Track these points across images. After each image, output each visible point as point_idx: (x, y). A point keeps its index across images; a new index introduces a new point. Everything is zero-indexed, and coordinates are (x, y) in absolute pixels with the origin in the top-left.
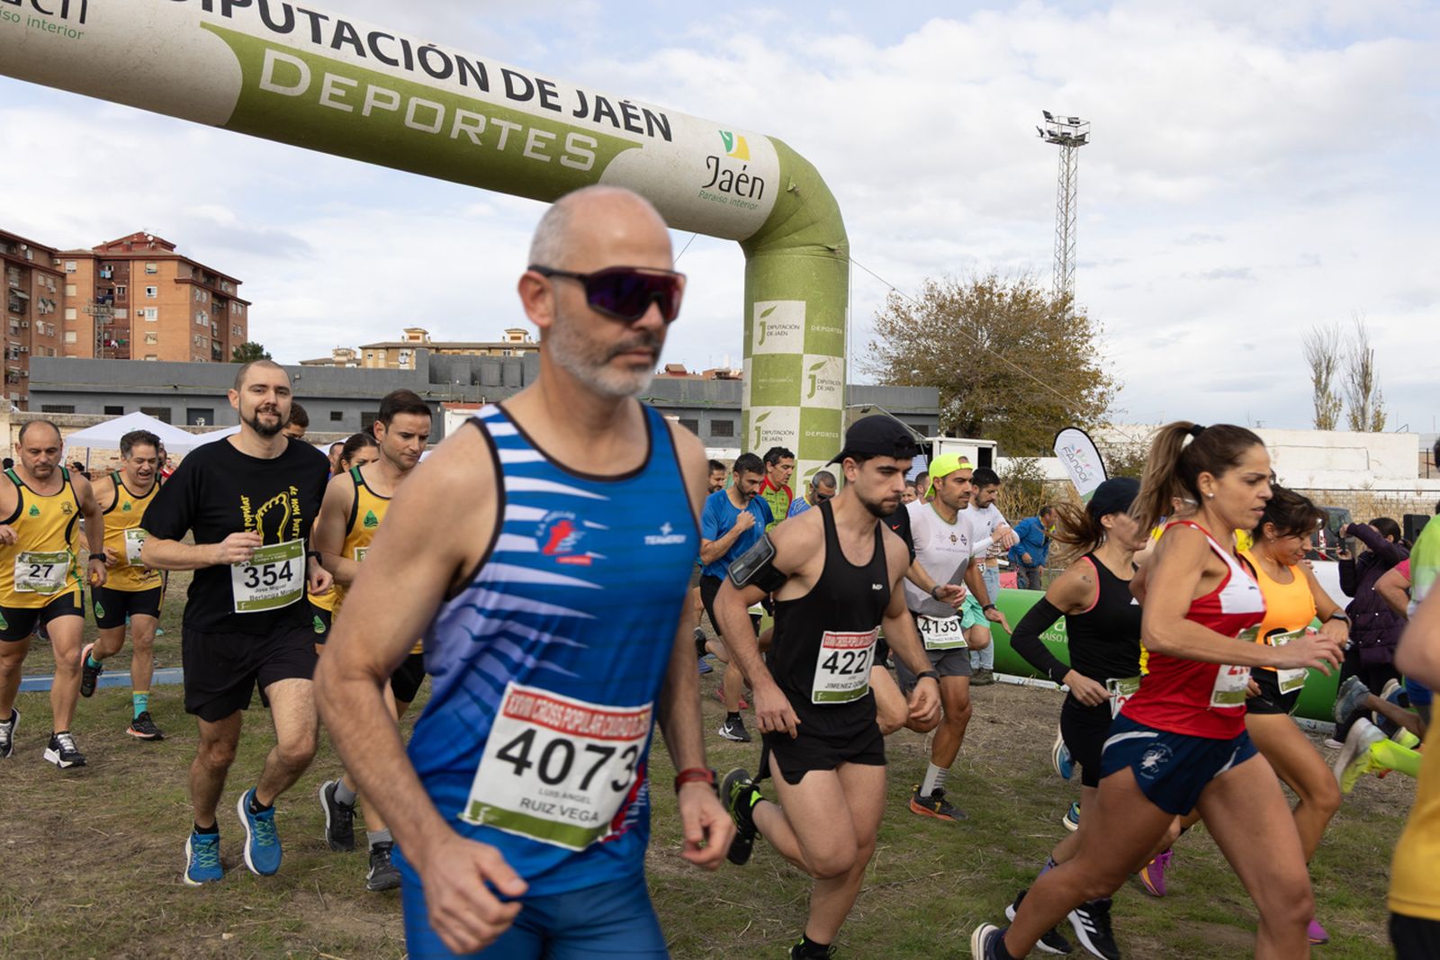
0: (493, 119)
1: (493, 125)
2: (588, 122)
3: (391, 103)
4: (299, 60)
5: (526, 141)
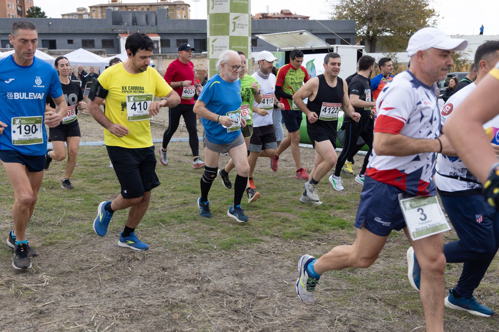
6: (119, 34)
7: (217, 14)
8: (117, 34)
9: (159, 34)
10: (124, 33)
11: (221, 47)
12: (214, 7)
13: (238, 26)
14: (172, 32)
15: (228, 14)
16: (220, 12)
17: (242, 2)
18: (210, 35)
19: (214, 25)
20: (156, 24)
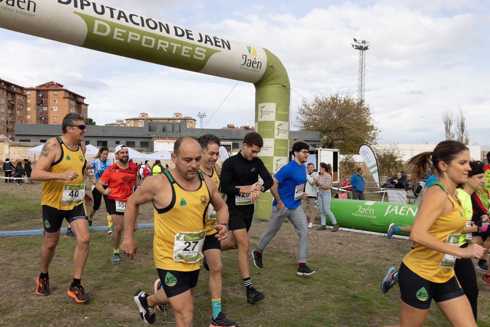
0: (171, 43)
1: (171, 45)
2: (202, 44)
3: (137, 38)
4: (107, 24)
5: (182, 50)
7: (265, 122)
11: (267, 147)
15: (274, 122)
17: (285, 113)
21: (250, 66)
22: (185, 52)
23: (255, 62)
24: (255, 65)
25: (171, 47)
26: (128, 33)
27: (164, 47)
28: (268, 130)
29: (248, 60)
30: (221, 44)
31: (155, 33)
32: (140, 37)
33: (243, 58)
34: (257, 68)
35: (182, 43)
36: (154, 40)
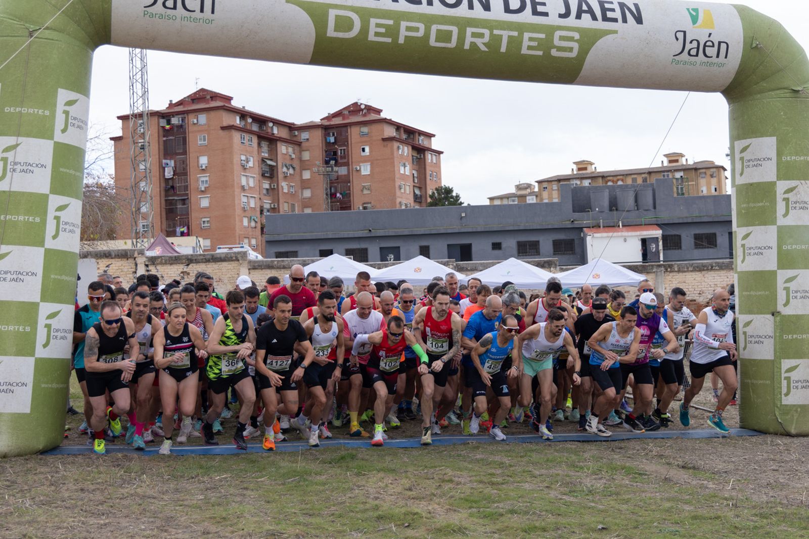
0: (494, 31)
1: (495, 35)
2: (571, 21)
3: (418, 32)
4: (352, 13)
5: (522, 42)
6: (585, 229)
7: (751, 184)
8: (580, 229)
9: (660, 226)
10: (593, 227)
11: (760, 248)
12: (745, 172)
13: (794, 205)
14: (685, 221)
15: (773, 184)
16: (755, 180)
17: (802, 158)
18: (738, 227)
19: (745, 205)
20: (655, 207)
21: (697, 55)
22: (528, 46)
23: (709, 44)
24: (711, 51)
25: (495, 41)
26: (400, 24)
27: (479, 42)
28: (761, 204)
29: (691, 42)
30: (617, 14)
31: (458, 15)
32: (425, 29)
33: (677, 39)
34: (718, 56)
35: (522, 28)
36: (455, 30)
